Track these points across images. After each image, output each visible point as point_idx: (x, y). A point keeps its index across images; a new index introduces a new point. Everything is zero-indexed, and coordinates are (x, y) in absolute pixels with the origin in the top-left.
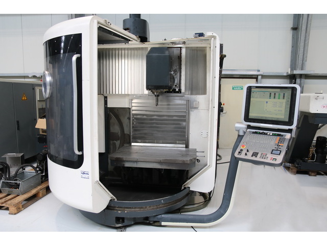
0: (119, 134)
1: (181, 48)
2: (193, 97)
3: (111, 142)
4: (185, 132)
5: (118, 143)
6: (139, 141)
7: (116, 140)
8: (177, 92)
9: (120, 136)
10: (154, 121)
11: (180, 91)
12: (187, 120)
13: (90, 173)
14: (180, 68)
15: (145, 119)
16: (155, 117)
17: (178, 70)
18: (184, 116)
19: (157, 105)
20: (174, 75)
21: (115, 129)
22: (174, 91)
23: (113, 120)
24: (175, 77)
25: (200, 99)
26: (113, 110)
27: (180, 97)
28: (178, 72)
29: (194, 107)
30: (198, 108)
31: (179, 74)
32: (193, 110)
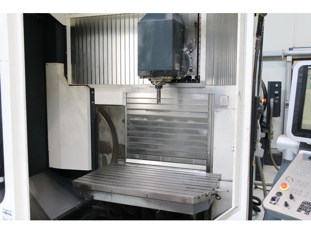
0: (111, 144)
2: (220, 88)
3: (101, 155)
4: (206, 146)
5: (109, 157)
6: (137, 156)
7: (107, 153)
8: (194, 81)
9: (112, 146)
10: (159, 127)
11: (197, 79)
12: (210, 126)
13: (13, 214)
14: (198, 42)
15: (146, 123)
16: (160, 120)
17: (194, 45)
18: (206, 120)
20: (188, 53)
21: (106, 136)
22: (188, 79)
23: (103, 123)
24: (190, 56)
25: (231, 91)
27: (198, 89)
28: (194, 49)
29: (221, 104)
30: (227, 106)
31: (195, 51)
32: (219, 110)
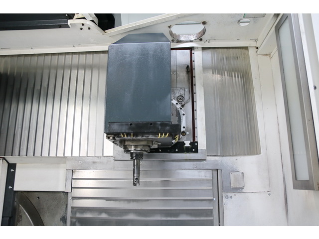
1: (191, 49)
2: (229, 161)
8: (188, 150)
11: (194, 148)
14: (192, 93)
15: (103, 221)
16: (132, 217)
17: (187, 97)
19: (136, 182)
20: (179, 106)
22: (180, 148)
24: (182, 112)
26: (25, 196)
27: (195, 163)
28: (187, 102)
29: (233, 185)
30: (242, 188)
31: (189, 105)
32: (230, 195)
